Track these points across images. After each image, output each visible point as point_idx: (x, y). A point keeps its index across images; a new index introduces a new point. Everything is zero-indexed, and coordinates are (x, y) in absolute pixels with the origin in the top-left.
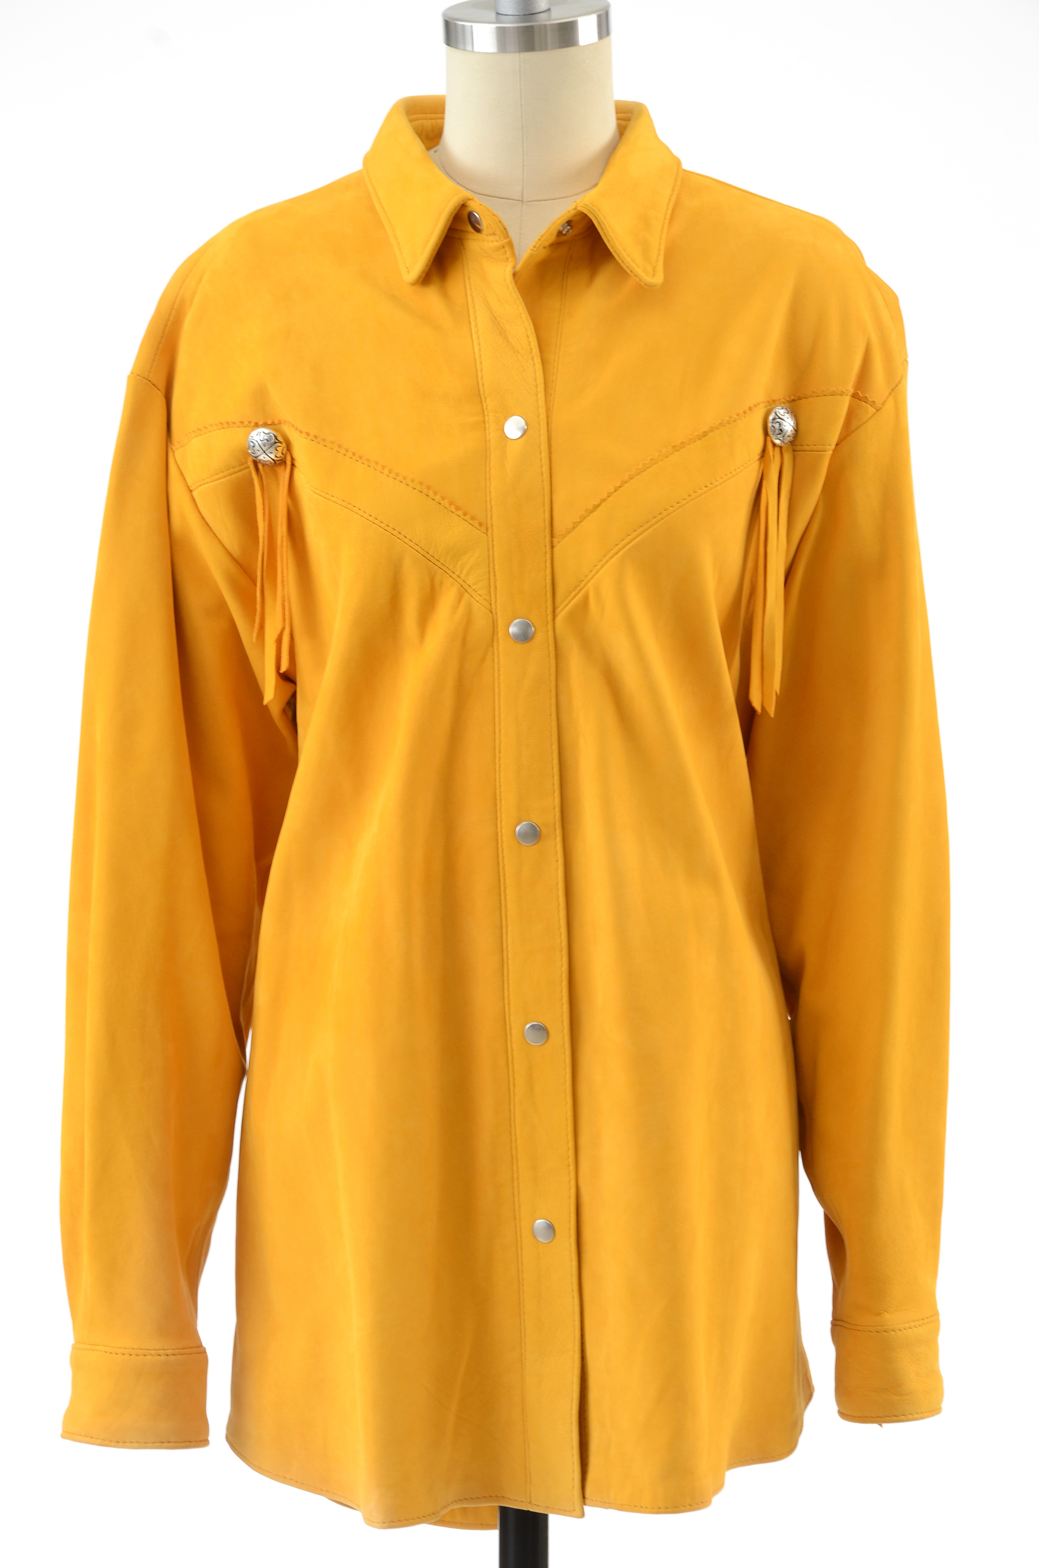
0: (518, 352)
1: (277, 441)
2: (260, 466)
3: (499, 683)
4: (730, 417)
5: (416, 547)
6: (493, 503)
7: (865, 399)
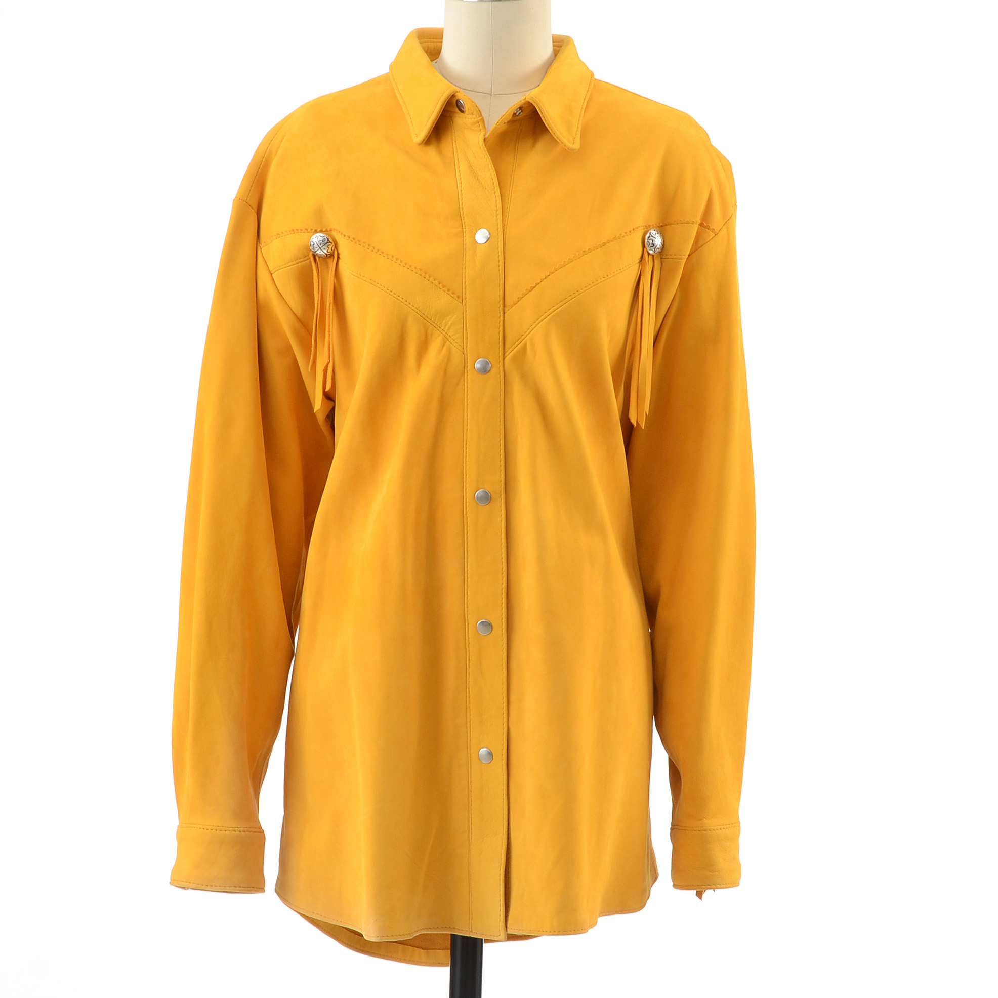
0: (486, 189)
1: (328, 241)
2: (317, 258)
3: (468, 400)
4: (621, 235)
5: (417, 310)
6: (466, 283)
7: (708, 228)
